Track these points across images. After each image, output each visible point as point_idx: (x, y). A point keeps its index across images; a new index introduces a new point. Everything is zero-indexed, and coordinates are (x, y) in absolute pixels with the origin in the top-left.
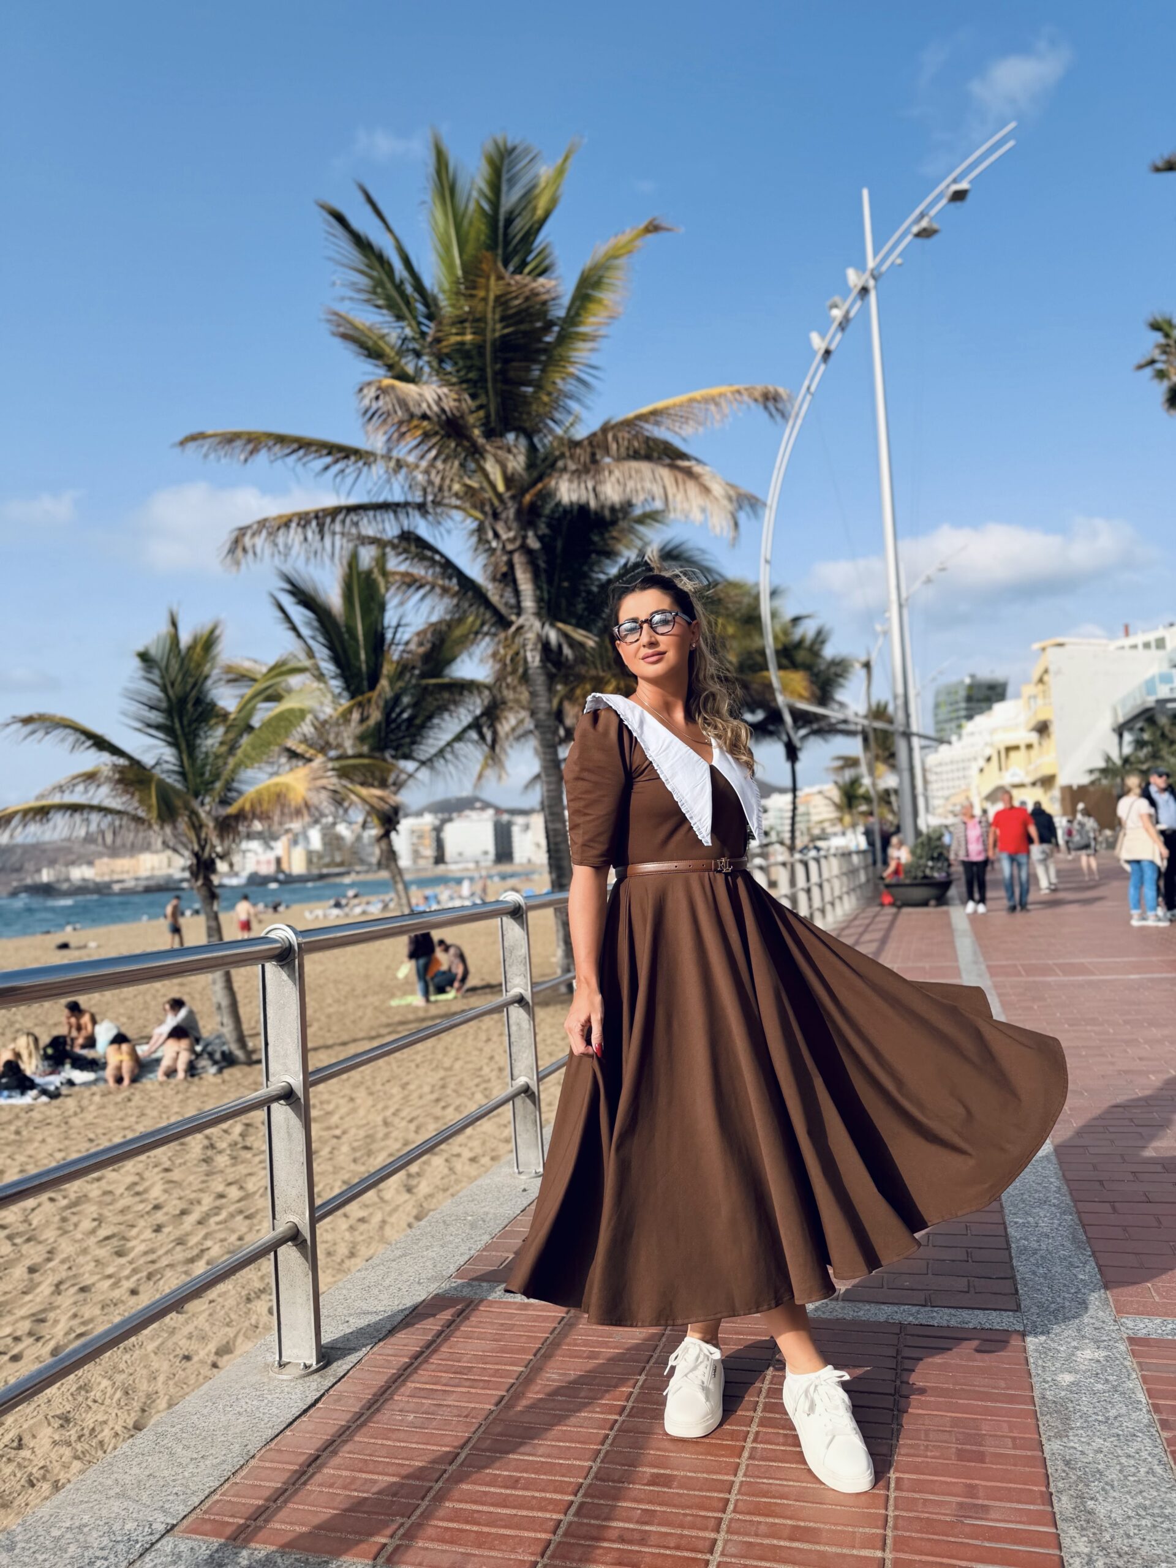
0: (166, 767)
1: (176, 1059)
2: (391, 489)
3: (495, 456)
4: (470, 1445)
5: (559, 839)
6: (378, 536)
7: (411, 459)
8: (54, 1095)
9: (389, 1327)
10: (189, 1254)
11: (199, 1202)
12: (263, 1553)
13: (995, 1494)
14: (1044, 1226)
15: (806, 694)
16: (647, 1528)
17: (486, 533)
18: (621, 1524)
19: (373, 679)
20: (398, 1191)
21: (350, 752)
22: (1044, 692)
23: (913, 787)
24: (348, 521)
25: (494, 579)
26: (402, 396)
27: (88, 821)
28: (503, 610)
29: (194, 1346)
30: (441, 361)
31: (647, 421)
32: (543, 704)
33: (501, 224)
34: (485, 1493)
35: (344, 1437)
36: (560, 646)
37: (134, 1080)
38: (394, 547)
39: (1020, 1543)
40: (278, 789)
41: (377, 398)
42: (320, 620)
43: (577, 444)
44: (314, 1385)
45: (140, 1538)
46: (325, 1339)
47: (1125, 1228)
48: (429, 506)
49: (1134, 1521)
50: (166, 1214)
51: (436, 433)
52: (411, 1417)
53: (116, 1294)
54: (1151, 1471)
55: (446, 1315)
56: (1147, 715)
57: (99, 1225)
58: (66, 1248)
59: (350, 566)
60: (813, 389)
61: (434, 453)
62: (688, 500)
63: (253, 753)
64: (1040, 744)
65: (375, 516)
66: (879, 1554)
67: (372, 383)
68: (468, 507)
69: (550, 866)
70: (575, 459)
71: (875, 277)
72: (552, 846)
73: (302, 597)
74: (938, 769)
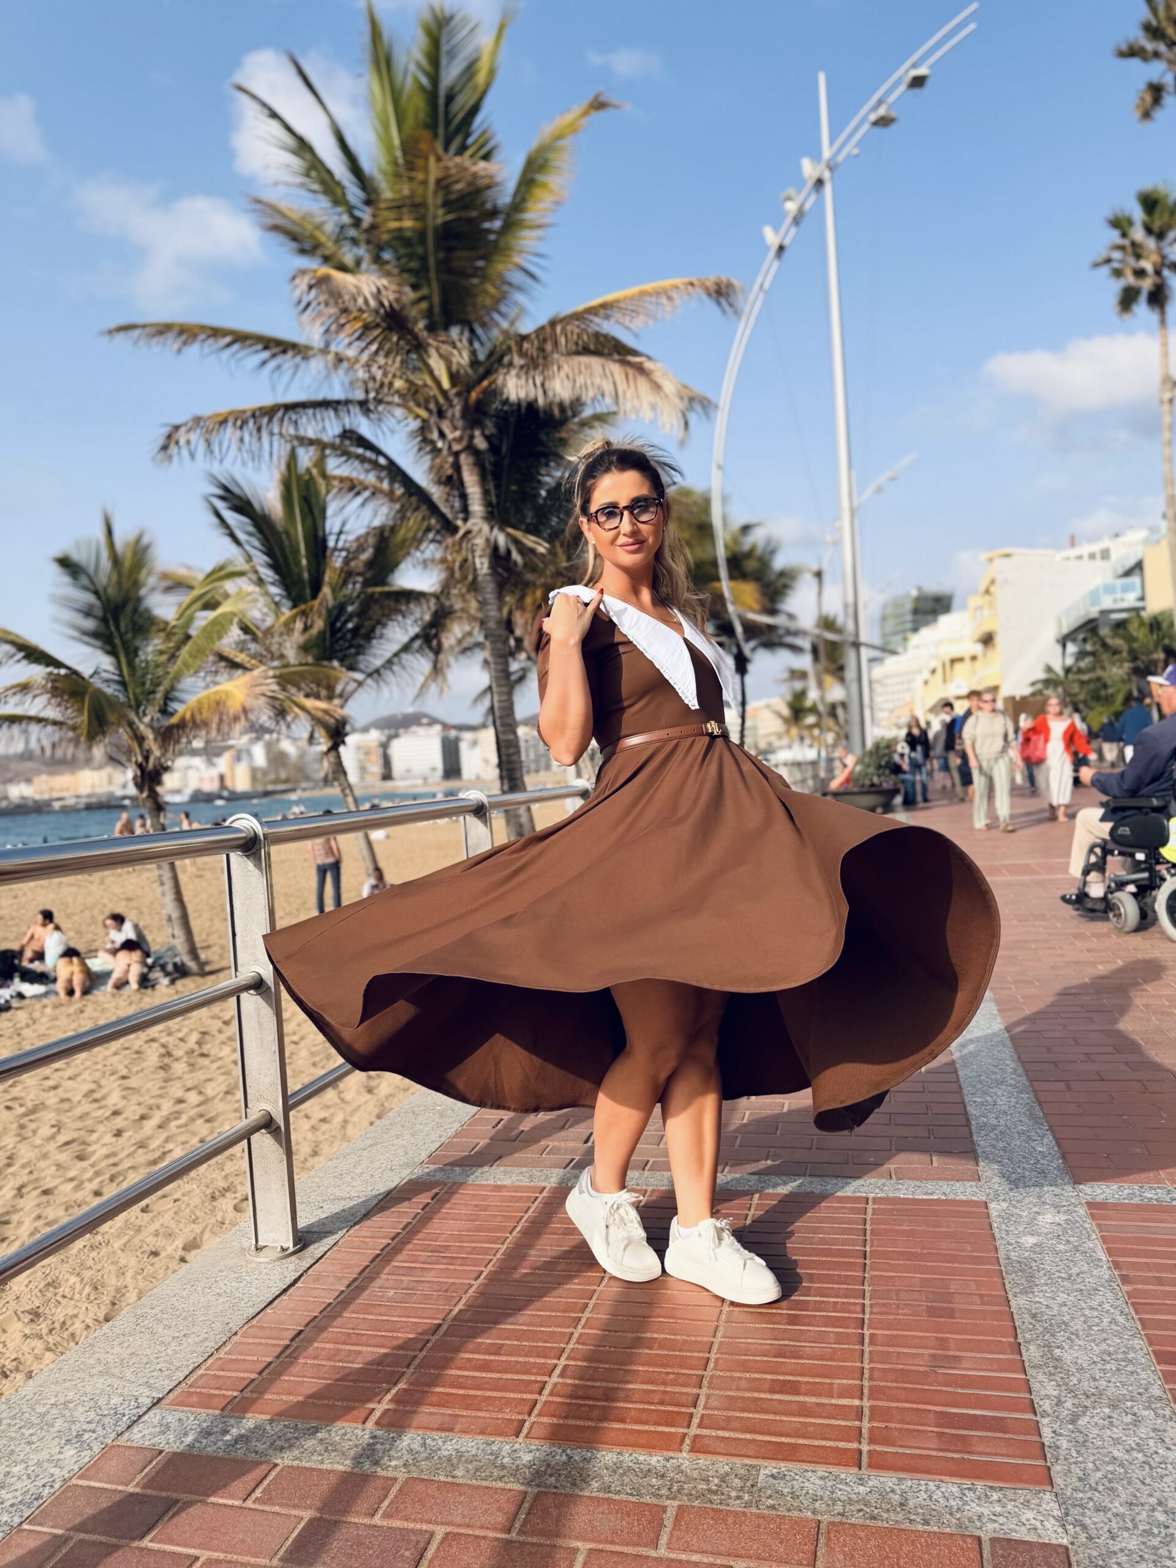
0: (105, 675)
1: (127, 971)
2: (331, 387)
3: (437, 349)
4: (454, 1317)
5: (511, 751)
6: (319, 436)
7: (351, 353)
9: (363, 1211)
10: (152, 1156)
11: (158, 1108)
12: (254, 1423)
13: (964, 1346)
14: (1002, 1103)
15: (756, 606)
17: (430, 433)
18: (605, 1384)
19: (316, 587)
20: (359, 1093)
21: (294, 661)
22: (990, 603)
23: (861, 700)
24: (286, 420)
25: (439, 482)
26: (337, 288)
27: (25, 732)
28: (450, 516)
29: (160, 1243)
30: (379, 250)
31: (596, 315)
32: (492, 613)
33: (442, 100)
35: (325, 1313)
36: (509, 552)
37: (86, 992)
38: (335, 448)
39: (991, 1389)
40: (217, 697)
41: (310, 289)
42: (258, 526)
43: (524, 338)
44: (292, 1267)
45: (127, 1412)
46: (302, 1224)
47: (1079, 1104)
48: (371, 403)
49: (1100, 1366)
50: (126, 1119)
51: (377, 326)
52: (391, 1293)
53: (79, 1196)
54: (1114, 1321)
55: (424, 1198)
56: (1089, 627)
57: (59, 1131)
58: (26, 1153)
59: (289, 466)
60: (767, 285)
61: (374, 347)
62: (638, 397)
63: (190, 661)
64: (985, 655)
65: (314, 415)
66: (857, 1402)
67: (304, 272)
68: (411, 404)
69: (501, 778)
70: (522, 354)
71: (831, 168)
72: (504, 758)
73: (237, 502)
74: (884, 682)
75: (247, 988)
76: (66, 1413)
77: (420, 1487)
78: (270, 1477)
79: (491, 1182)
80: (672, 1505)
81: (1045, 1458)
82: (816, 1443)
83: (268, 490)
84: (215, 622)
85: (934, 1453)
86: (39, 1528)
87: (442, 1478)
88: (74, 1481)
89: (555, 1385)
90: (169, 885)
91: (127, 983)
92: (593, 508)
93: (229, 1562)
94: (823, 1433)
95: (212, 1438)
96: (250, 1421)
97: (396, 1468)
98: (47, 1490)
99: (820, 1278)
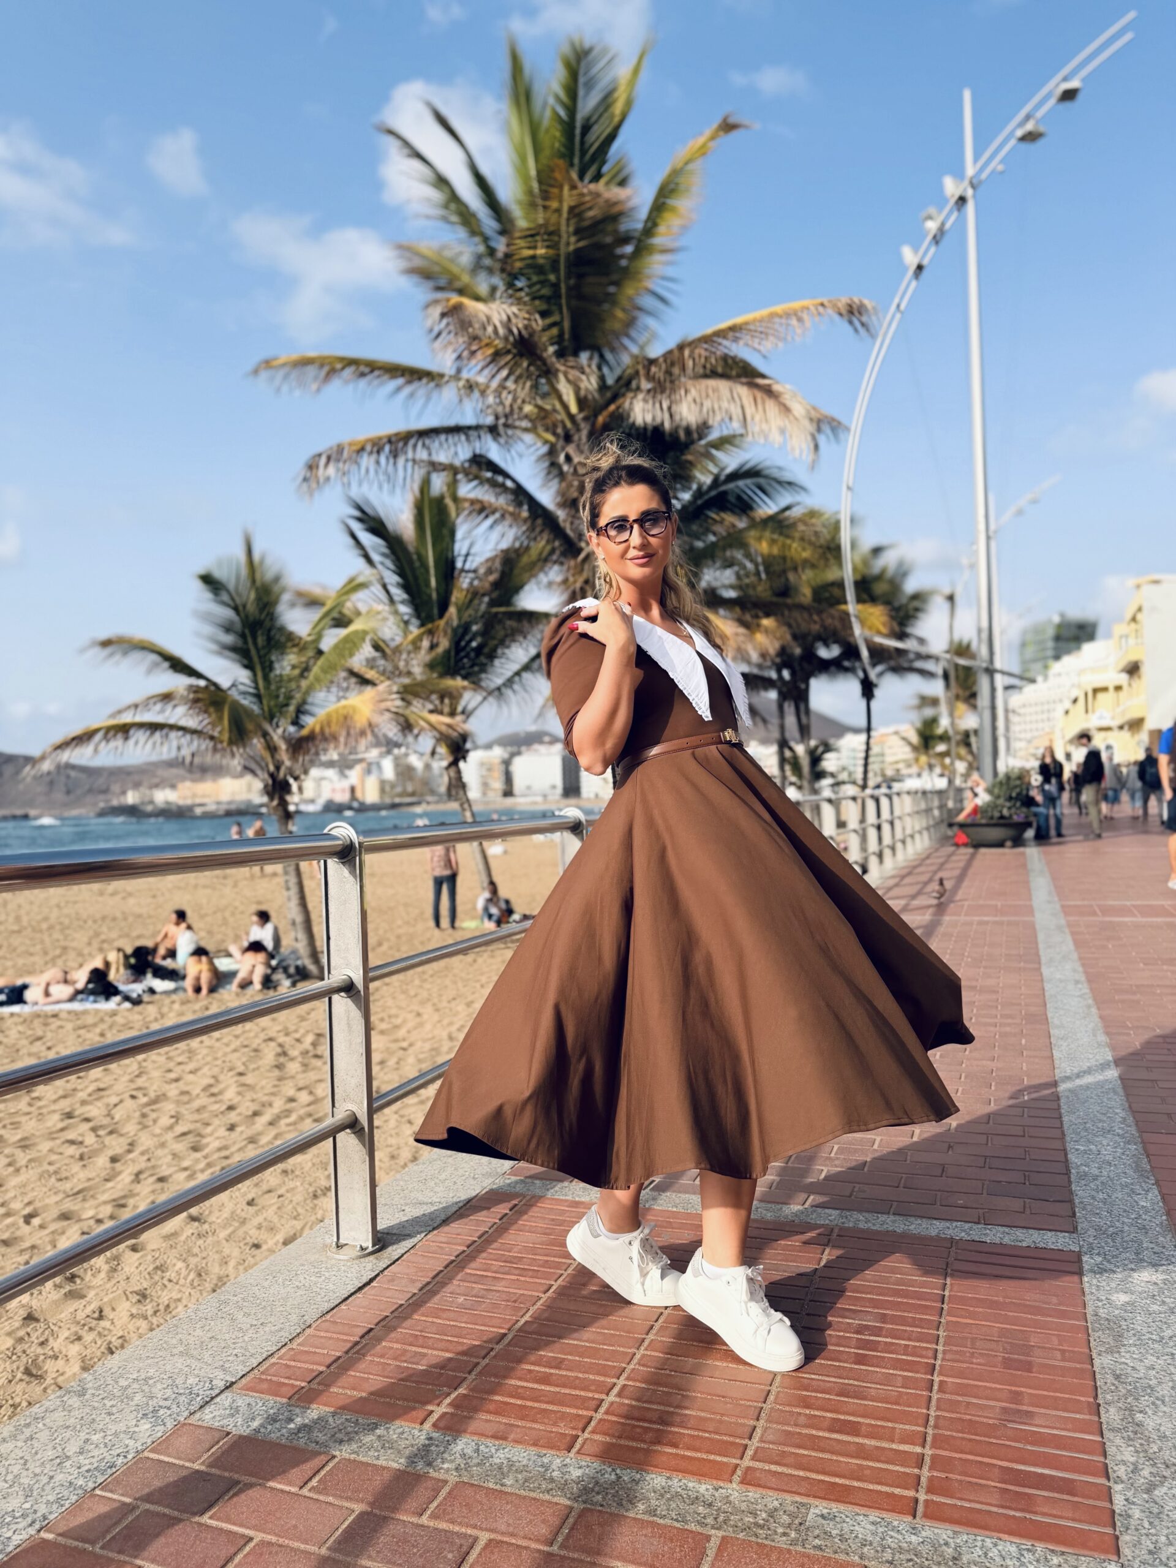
0: (241, 688)
1: (252, 972)
2: (463, 413)
3: (566, 375)
4: (519, 1328)
6: (451, 461)
7: (481, 379)
8: (137, 1002)
9: (443, 1217)
11: (271, 1105)
12: (317, 1414)
13: (1039, 1402)
14: (1107, 1153)
15: (884, 630)
16: (687, 1412)
17: (557, 457)
18: (661, 1408)
19: (444, 606)
21: (419, 679)
22: (1137, 631)
23: (994, 728)
24: (420, 443)
25: (564, 504)
26: (472, 314)
27: (167, 739)
28: (572, 538)
29: (263, 1235)
30: (513, 277)
31: (725, 337)
33: (578, 131)
34: (530, 1371)
35: (396, 1314)
37: (212, 990)
38: (467, 473)
39: (1064, 1449)
40: (345, 712)
42: (392, 548)
43: (652, 362)
44: (369, 1266)
45: (201, 1392)
46: (380, 1226)
48: (501, 429)
50: (240, 1114)
51: (508, 352)
52: (461, 1299)
55: (503, 1209)
57: (177, 1122)
58: (146, 1141)
59: (422, 491)
60: (902, 307)
61: (504, 373)
62: (767, 421)
63: (322, 676)
64: (1130, 685)
65: (447, 440)
66: (918, 1450)
67: (436, 302)
68: (540, 430)
70: (650, 378)
71: (973, 186)
73: (372, 524)
74: (1022, 711)
75: (338, 990)
76: (146, 1388)
77: (469, 1491)
78: (327, 1468)
79: (570, 1198)
80: (716, 1535)
81: (1114, 1526)
82: (871, 1487)
83: (402, 511)
84: (346, 640)
85: (995, 1509)
86: (109, 1495)
87: (491, 1485)
88: (146, 1454)
89: (612, 1403)
90: (294, 890)
91: (251, 983)
92: (602, 522)
93: (281, 1546)
94: (879, 1477)
95: (278, 1425)
96: (315, 1412)
97: (448, 1470)
98: (120, 1460)
99: (895, 1320)
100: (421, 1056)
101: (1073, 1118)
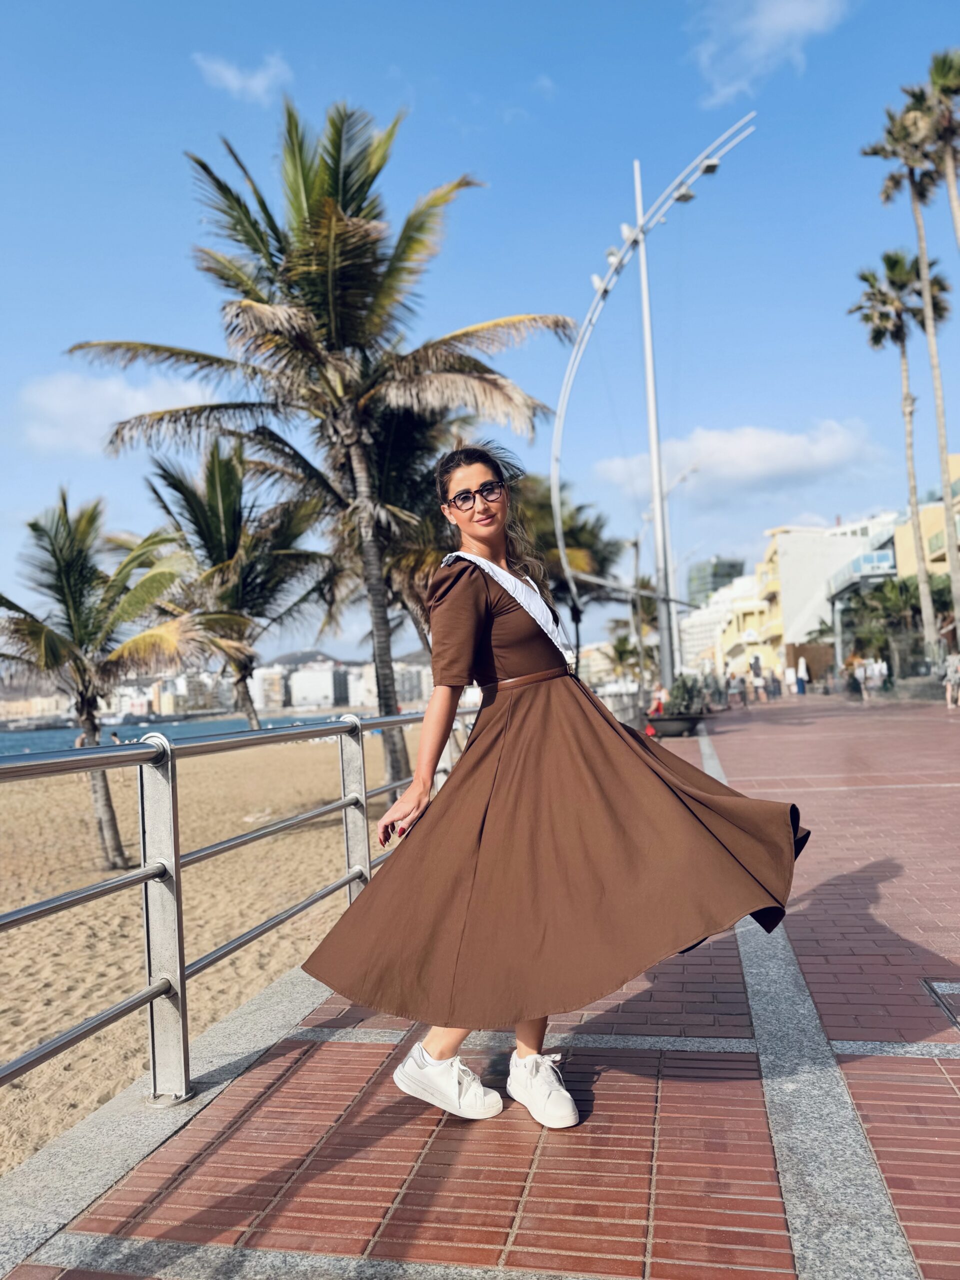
0: (56, 620)
2: (248, 392)
3: (334, 365)
4: (314, 1153)
5: (387, 682)
6: (237, 429)
7: (265, 367)
9: (246, 1065)
11: (83, 981)
12: (141, 1244)
13: (733, 1175)
14: (773, 974)
15: (588, 568)
16: (459, 1211)
17: (327, 430)
18: (438, 1209)
19: (232, 549)
20: (252, 968)
21: (211, 609)
22: (773, 569)
23: (671, 644)
24: (212, 417)
25: (334, 468)
26: (258, 314)
28: (343, 495)
29: (78, 1096)
30: (290, 287)
31: (460, 341)
32: (374, 571)
33: (341, 176)
34: (327, 1189)
35: (208, 1151)
36: (389, 524)
38: (250, 439)
39: (752, 1211)
40: (153, 640)
41: (237, 315)
42: (186, 499)
43: (403, 358)
44: (184, 1112)
45: (36, 1236)
46: (193, 1076)
47: (835, 975)
48: (280, 405)
49: (842, 1190)
50: (56, 990)
51: (287, 346)
52: (265, 1134)
54: (855, 1153)
55: (295, 1054)
56: (853, 588)
59: (212, 455)
60: (594, 321)
61: (284, 362)
62: (494, 407)
63: (127, 608)
64: (770, 610)
65: (234, 414)
66: (644, 1222)
67: (231, 303)
68: (312, 408)
69: (380, 705)
70: (401, 370)
71: (644, 231)
72: (382, 688)
73: (171, 481)
74: (691, 631)
75: (153, 876)
79: (353, 1041)
81: (794, 1267)
82: (609, 1257)
84: (153, 579)
85: (704, 1264)
89: (397, 1210)
90: (100, 794)
94: (614, 1248)
95: (107, 1257)
96: (138, 1241)
99: (619, 1119)
100: (216, 932)
101: (747, 948)
